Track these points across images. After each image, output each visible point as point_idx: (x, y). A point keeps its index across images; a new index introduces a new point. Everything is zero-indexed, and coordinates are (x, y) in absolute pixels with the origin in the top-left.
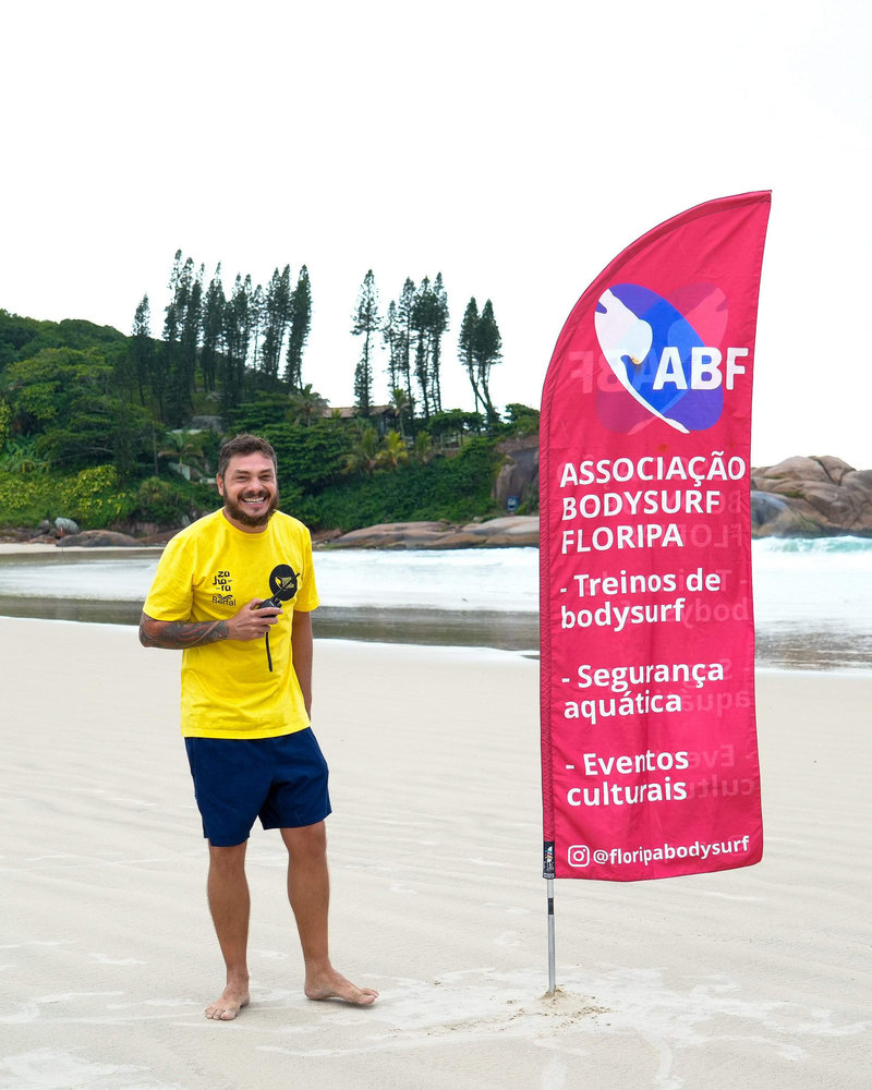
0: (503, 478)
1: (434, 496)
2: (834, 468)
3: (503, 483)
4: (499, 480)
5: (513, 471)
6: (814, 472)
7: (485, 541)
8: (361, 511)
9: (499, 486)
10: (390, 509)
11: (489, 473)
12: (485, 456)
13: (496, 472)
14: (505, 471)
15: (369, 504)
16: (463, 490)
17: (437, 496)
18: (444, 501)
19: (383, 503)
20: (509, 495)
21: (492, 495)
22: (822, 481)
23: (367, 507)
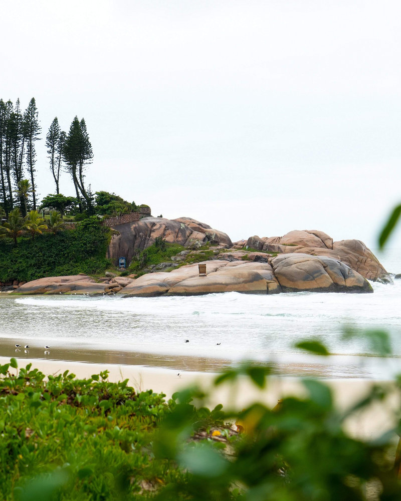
0: (114, 244)
1: (68, 256)
2: (326, 239)
3: (114, 247)
4: (111, 245)
5: (120, 239)
6: (316, 241)
7: (167, 291)
8: (15, 267)
9: (111, 250)
10: (38, 266)
11: (104, 241)
12: (99, 229)
13: (108, 240)
14: (114, 239)
15: (20, 262)
16: (87, 252)
17: (70, 257)
18: (75, 260)
19: (33, 262)
20: (118, 255)
21: (107, 256)
22: (321, 247)
23: (20, 265)
